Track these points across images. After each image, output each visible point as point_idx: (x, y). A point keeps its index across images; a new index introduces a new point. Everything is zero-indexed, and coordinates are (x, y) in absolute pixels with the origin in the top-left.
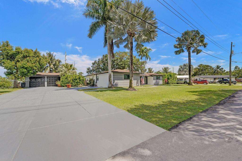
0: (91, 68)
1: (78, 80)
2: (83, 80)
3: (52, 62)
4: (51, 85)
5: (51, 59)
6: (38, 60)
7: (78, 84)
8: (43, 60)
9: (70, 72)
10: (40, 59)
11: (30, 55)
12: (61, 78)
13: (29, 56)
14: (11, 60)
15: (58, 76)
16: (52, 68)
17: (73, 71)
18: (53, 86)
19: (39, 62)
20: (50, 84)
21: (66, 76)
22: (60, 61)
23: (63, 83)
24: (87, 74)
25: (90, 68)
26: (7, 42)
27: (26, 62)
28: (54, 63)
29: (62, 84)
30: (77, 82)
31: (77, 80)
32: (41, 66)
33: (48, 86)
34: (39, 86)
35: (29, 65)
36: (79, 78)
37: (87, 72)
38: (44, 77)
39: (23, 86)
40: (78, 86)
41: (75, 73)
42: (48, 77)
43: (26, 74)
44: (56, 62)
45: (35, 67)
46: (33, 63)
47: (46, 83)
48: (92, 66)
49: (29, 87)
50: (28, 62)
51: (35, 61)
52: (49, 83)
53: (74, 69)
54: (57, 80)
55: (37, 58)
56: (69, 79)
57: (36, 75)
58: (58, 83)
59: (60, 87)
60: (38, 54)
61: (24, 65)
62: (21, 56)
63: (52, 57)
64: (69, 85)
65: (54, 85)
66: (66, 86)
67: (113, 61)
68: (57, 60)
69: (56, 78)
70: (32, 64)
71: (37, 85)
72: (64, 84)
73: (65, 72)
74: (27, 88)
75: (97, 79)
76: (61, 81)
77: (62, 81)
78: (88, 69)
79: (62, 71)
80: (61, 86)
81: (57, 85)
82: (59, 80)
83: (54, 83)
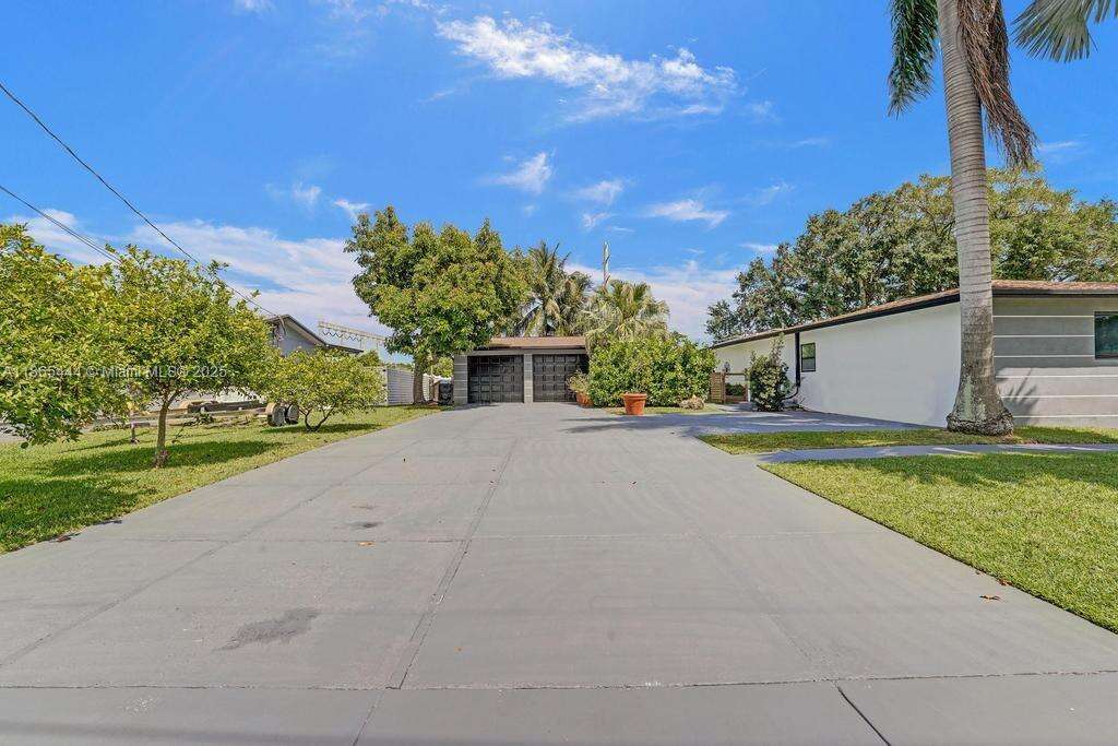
0: (734, 308)
1: (679, 367)
2: (708, 370)
3: (552, 290)
4: (548, 393)
5: (549, 274)
6: (494, 271)
7: (676, 394)
8: (512, 273)
9: (632, 327)
10: (502, 267)
11: (463, 255)
12: (591, 363)
13: (459, 260)
14: (402, 287)
15: (581, 352)
16: (552, 317)
17: (650, 323)
18: (556, 399)
19: (497, 282)
20: (544, 388)
21: (618, 349)
22: (584, 280)
23: (602, 387)
24: (709, 339)
25: (726, 306)
26: (390, 213)
27: (448, 286)
28: (560, 291)
29: (600, 393)
30: (673, 383)
31: (672, 369)
32: (505, 301)
33: (536, 399)
34: (503, 400)
35: (458, 297)
36: (686, 359)
37: (712, 330)
38: (522, 356)
39: (445, 396)
40: (676, 405)
41: (657, 333)
42: (539, 356)
43: (448, 343)
44: (567, 286)
45: (483, 308)
46: (471, 286)
47: (528, 384)
48: (735, 296)
49: (469, 402)
50: (455, 284)
51: (479, 281)
52: (540, 384)
53: (652, 310)
54: (572, 372)
55: (490, 264)
56: (634, 366)
57: (492, 348)
58: (581, 385)
59: (586, 405)
60: (490, 245)
61: (440, 302)
62: (430, 262)
63: (551, 265)
64: (632, 402)
65: (561, 393)
66: (619, 403)
67: (881, 243)
68: (573, 278)
69: (568, 359)
70: (471, 292)
71: (498, 396)
72: (609, 390)
73: (610, 330)
74: (460, 406)
75: (805, 361)
76: (592, 374)
77: (598, 376)
78: (716, 313)
79: (594, 324)
80: (595, 403)
81: (572, 398)
82: (585, 370)
83: (560, 384)
